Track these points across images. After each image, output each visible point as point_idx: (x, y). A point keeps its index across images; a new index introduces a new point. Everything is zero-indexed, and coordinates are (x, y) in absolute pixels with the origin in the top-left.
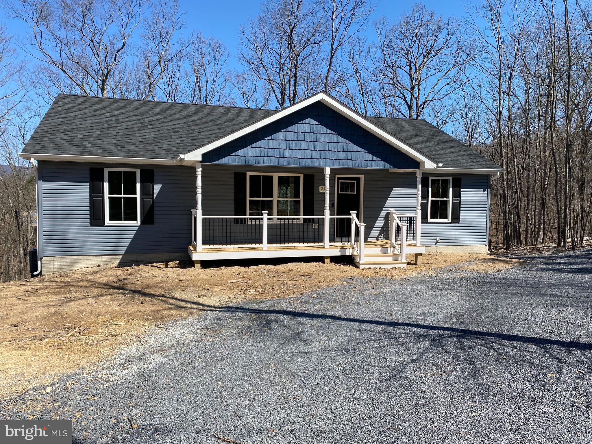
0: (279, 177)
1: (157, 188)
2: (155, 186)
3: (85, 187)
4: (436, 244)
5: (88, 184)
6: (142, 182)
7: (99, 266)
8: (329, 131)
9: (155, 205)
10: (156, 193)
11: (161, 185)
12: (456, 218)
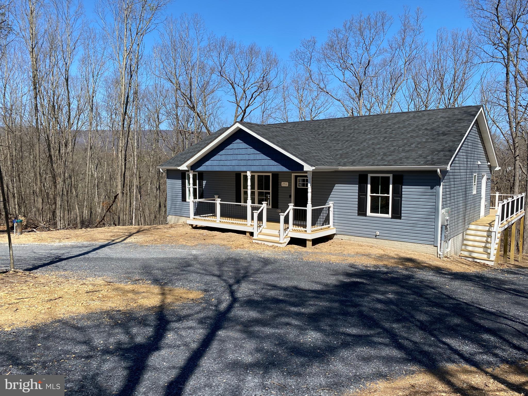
0: (258, 175)
1: (204, 182)
2: (203, 181)
3: (180, 182)
4: (376, 237)
5: (181, 180)
6: (198, 180)
7: (184, 222)
8: (248, 146)
9: (204, 192)
10: (204, 185)
11: (205, 181)
12: (397, 214)
